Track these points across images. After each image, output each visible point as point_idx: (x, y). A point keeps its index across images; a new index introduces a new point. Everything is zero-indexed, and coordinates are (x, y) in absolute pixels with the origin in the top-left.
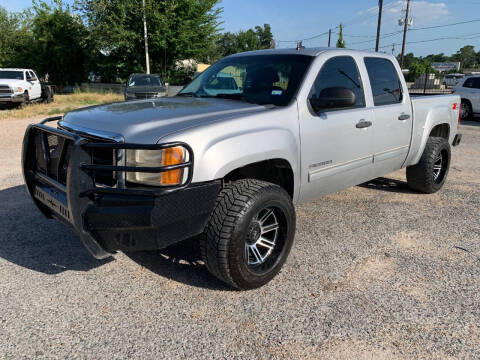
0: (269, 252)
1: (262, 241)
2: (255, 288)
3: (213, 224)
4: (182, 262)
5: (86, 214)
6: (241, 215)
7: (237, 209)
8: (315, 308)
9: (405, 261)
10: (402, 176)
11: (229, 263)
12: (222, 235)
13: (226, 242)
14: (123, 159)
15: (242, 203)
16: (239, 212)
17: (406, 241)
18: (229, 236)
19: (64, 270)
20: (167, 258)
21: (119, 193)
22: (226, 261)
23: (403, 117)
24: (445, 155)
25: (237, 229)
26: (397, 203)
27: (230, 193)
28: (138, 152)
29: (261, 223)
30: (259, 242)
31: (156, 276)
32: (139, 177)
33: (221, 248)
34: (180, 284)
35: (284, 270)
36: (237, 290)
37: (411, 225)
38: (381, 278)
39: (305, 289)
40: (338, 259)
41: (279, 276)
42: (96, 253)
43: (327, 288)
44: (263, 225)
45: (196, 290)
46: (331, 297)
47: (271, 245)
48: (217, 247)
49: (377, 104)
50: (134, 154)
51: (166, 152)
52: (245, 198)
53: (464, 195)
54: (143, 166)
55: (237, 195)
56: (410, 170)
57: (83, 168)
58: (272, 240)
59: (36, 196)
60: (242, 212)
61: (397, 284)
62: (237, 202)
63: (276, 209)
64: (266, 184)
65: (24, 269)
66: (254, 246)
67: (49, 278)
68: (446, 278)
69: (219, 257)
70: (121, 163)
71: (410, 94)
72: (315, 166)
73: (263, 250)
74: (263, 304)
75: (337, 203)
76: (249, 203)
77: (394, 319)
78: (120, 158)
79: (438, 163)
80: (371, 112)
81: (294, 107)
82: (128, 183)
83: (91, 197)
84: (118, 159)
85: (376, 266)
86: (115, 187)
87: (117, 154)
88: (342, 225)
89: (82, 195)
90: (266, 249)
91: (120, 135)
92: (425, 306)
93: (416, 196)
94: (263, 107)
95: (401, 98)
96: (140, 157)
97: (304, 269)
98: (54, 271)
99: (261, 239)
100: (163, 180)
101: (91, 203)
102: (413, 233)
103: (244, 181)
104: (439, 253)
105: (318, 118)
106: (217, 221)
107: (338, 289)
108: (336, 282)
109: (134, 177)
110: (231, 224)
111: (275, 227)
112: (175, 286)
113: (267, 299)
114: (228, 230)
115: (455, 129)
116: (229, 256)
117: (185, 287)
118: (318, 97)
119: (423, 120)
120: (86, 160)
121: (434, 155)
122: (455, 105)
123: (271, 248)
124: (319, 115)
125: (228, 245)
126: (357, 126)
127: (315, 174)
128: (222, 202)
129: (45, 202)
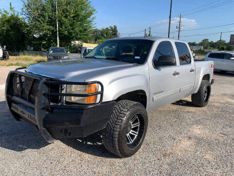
0: (136, 137)
1: (132, 132)
2: (130, 156)
3: (110, 124)
4: (89, 143)
5: (44, 119)
6: (124, 119)
7: (123, 115)
8: (161, 166)
9: (199, 141)
10: (189, 99)
11: (118, 144)
12: (115, 129)
13: (117, 133)
14: (65, 90)
15: (124, 113)
16: (124, 117)
17: (197, 131)
18: (119, 130)
19: (25, 149)
20: (81, 141)
21: (62, 108)
22: (117, 143)
23: (192, 71)
24: (209, 89)
25: (123, 126)
26: (188, 112)
27: (118, 107)
28: (74, 86)
29: (131, 123)
30: (130, 133)
31: (76, 151)
32: (73, 99)
33: (114, 136)
34: (90, 155)
35: (142, 147)
36: (120, 158)
37: (198, 122)
38: (190, 150)
39: (154, 156)
40: (167, 140)
41: (140, 150)
42: (48, 140)
43: (165, 155)
44: (133, 124)
45: (99, 158)
46: (168, 160)
47: (136, 134)
48: (112, 136)
49: (181, 64)
50: (71, 87)
51: (89, 86)
52: (126, 110)
53: (218, 107)
54: (76, 93)
55: (122, 108)
56: (193, 96)
57: (44, 94)
58: (137, 131)
59: (12, 109)
60: (125, 117)
61: (198, 153)
62: (122, 112)
63: (139, 115)
64: (135, 103)
65: (4, 149)
66: (128, 135)
67: (18, 153)
68: (220, 149)
69: (113, 141)
70: (64, 92)
71: (195, 60)
72: (156, 93)
73: (132, 136)
74: (135, 165)
75: (160, 111)
76: (129, 112)
77: (200, 171)
78: (63, 89)
79: (205, 93)
80: (179, 68)
81: (146, 65)
82: (67, 102)
83: (48, 110)
84: (62, 90)
85: (186, 144)
86: (59, 104)
87: (62, 87)
88: (165, 122)
89: (43, 109)
90: (134, 136)
91: (64, 77)
92: (214, 163)
93: (196, 108)
94: (132, 64)
95: (190, 62)
96: (75, 89)
97: (152, 146)
98: (21, 149)
99: (131, 131)
100: (86, 101)
101: (48, 113)
102: (199, 127)
103: (124, 101)
104: (214, 136)
105: (157, 70)
106: (112, 122)
107: (170, 156)
108: (168, 152)
109: (71, 99)
110: (120, 124)
111: (138, 124)
112: (87, 156)
113: (136, 162)
114: (119, 126)
115: (212, 77)
116: (118, 140)
117: (93, 157)
118: (157, 60)
119: (199, 72)
120: (46, 90)
121: (205, 89)
122: (212, 65)
123: (136, 135)
124: (157, 69)
125: (118, 134)
126: (173, 75)
127: (156, 97)
128: (114, 112)
129: (19, 112)
